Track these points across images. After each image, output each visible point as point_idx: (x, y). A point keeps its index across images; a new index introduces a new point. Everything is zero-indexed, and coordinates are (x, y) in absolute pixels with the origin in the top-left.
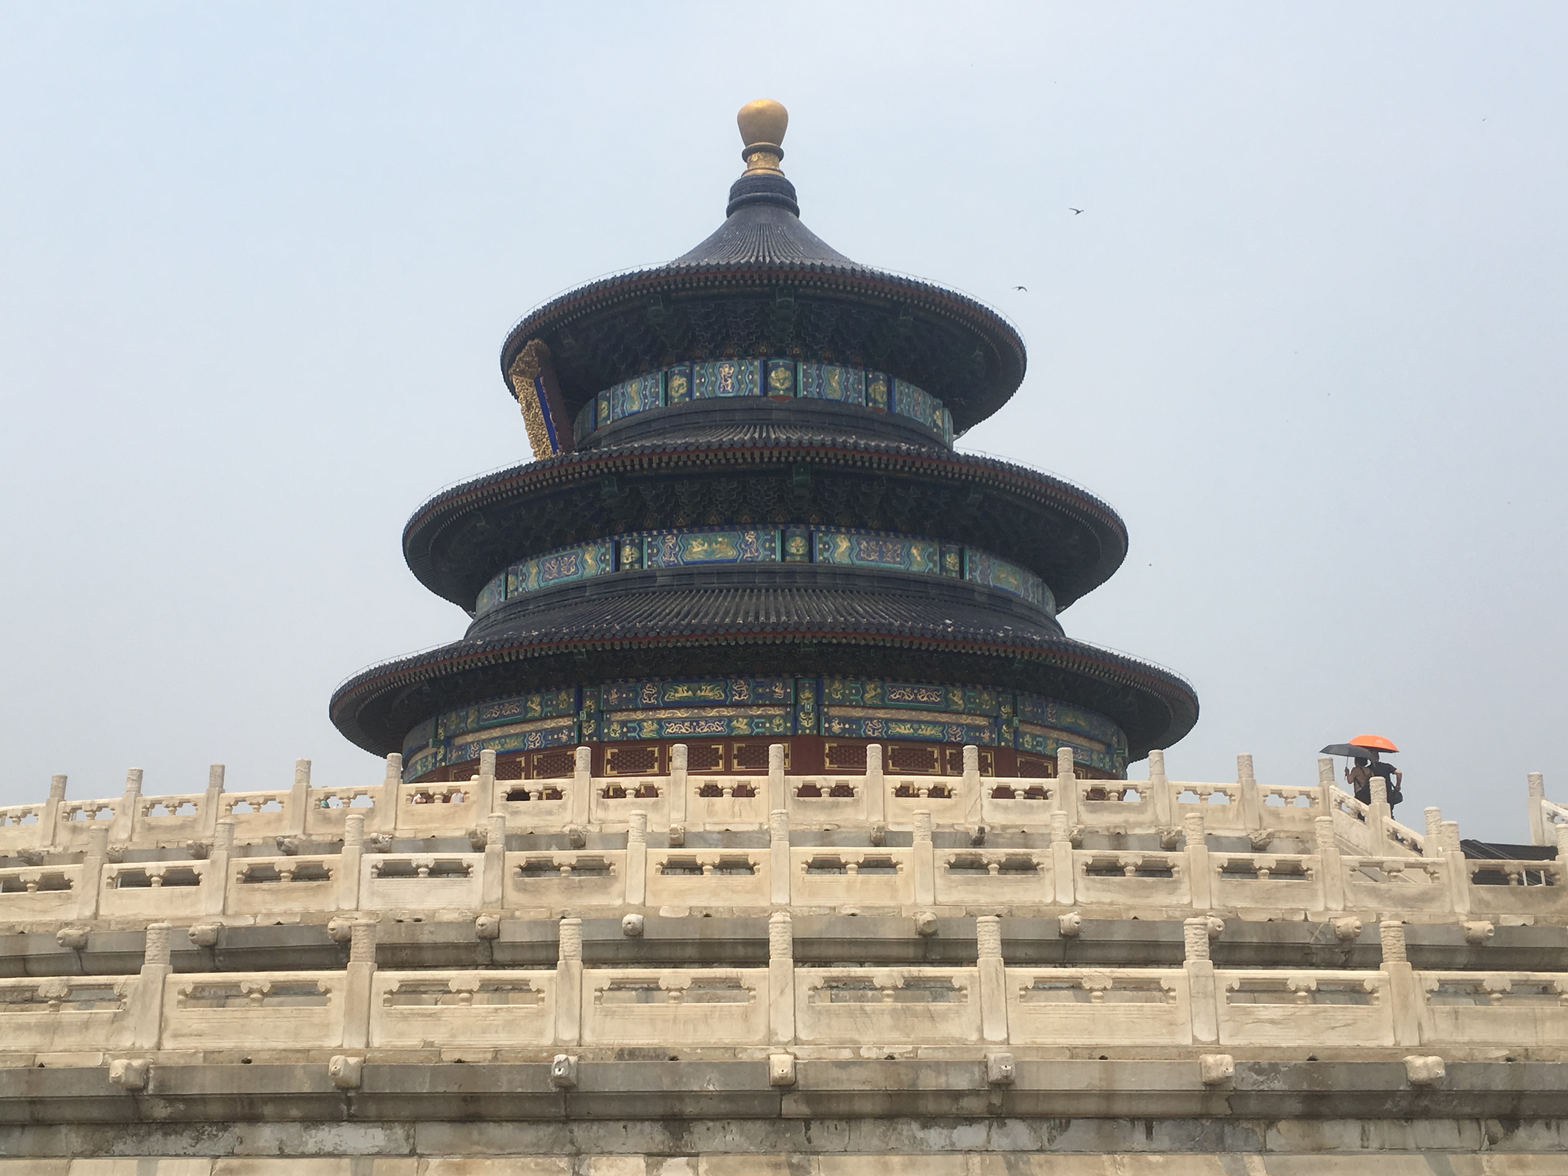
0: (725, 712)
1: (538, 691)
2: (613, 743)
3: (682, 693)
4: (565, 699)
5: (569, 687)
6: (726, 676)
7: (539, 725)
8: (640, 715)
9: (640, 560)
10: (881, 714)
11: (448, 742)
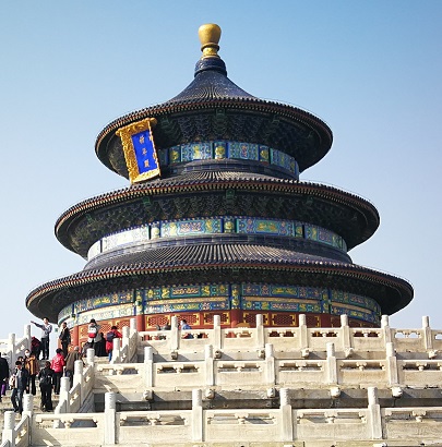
0: (295, 301)
1: (206, 284)
2: (247, 311)
3: (279, 291)
4: (223, 288)
5: (223, 283)
6: (295, 285)
7: (206, 299)
8: (259, 299)
9: (235, 229)
10: (347, 306)
11: (143, 304)
